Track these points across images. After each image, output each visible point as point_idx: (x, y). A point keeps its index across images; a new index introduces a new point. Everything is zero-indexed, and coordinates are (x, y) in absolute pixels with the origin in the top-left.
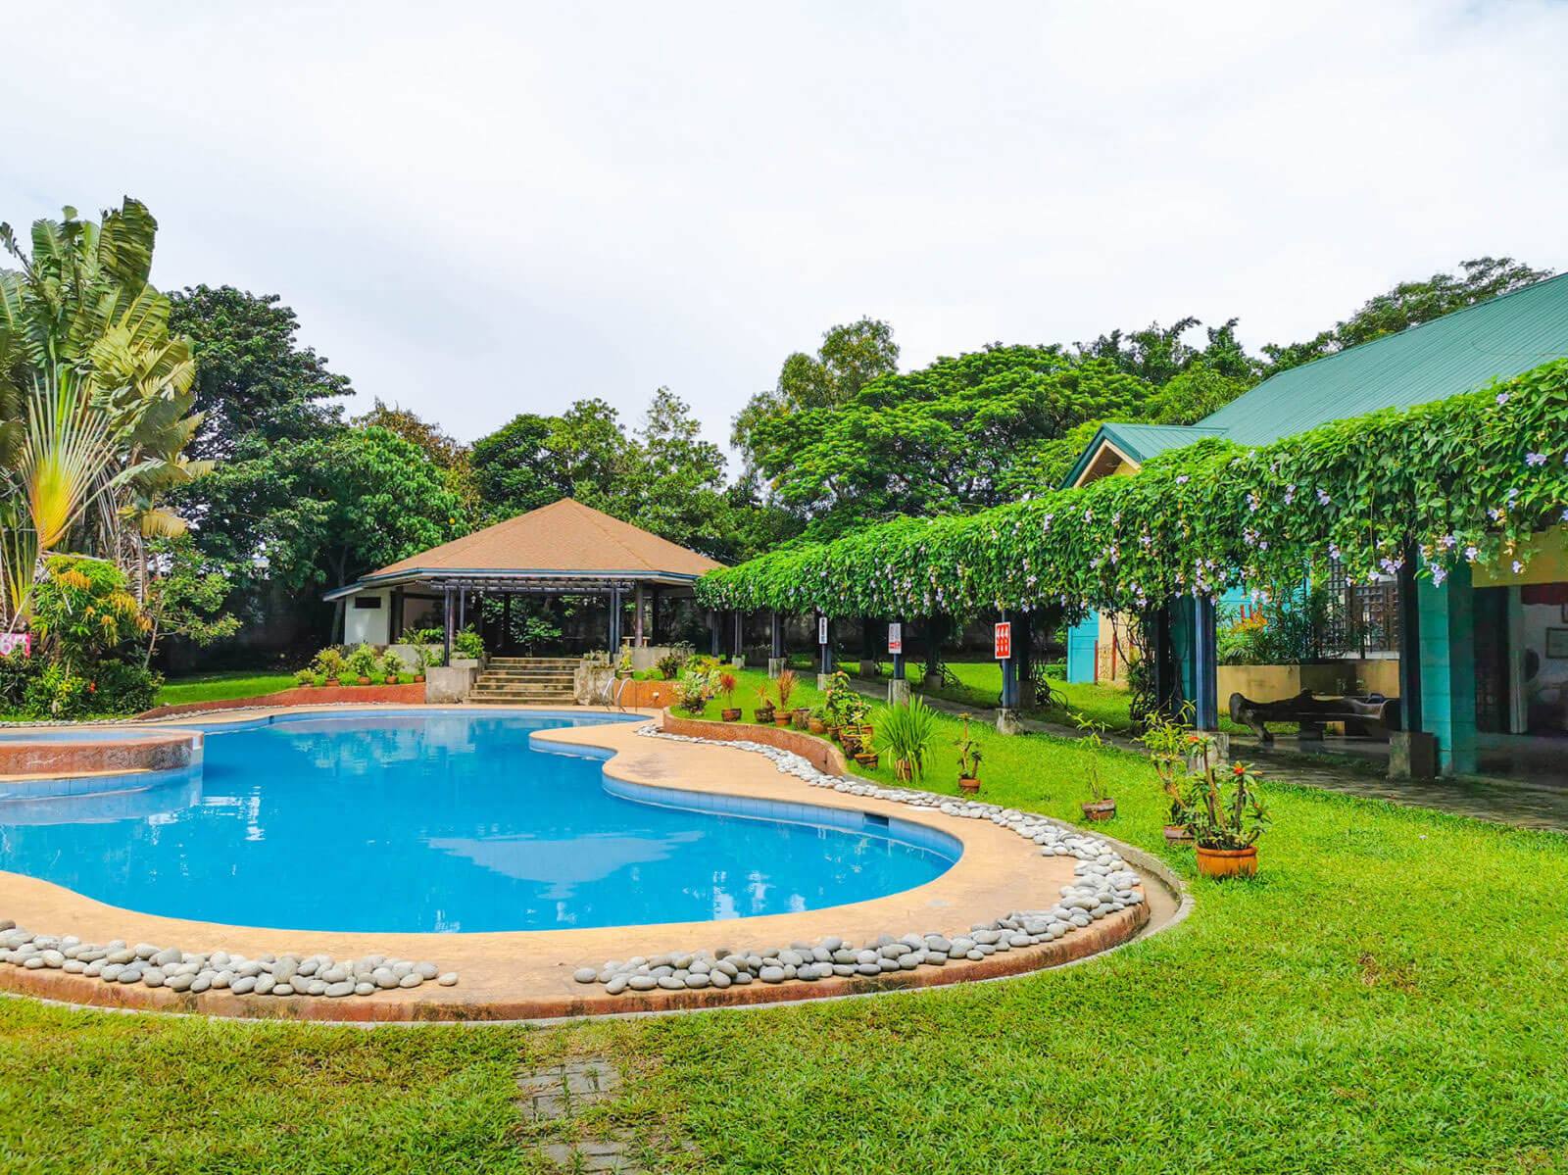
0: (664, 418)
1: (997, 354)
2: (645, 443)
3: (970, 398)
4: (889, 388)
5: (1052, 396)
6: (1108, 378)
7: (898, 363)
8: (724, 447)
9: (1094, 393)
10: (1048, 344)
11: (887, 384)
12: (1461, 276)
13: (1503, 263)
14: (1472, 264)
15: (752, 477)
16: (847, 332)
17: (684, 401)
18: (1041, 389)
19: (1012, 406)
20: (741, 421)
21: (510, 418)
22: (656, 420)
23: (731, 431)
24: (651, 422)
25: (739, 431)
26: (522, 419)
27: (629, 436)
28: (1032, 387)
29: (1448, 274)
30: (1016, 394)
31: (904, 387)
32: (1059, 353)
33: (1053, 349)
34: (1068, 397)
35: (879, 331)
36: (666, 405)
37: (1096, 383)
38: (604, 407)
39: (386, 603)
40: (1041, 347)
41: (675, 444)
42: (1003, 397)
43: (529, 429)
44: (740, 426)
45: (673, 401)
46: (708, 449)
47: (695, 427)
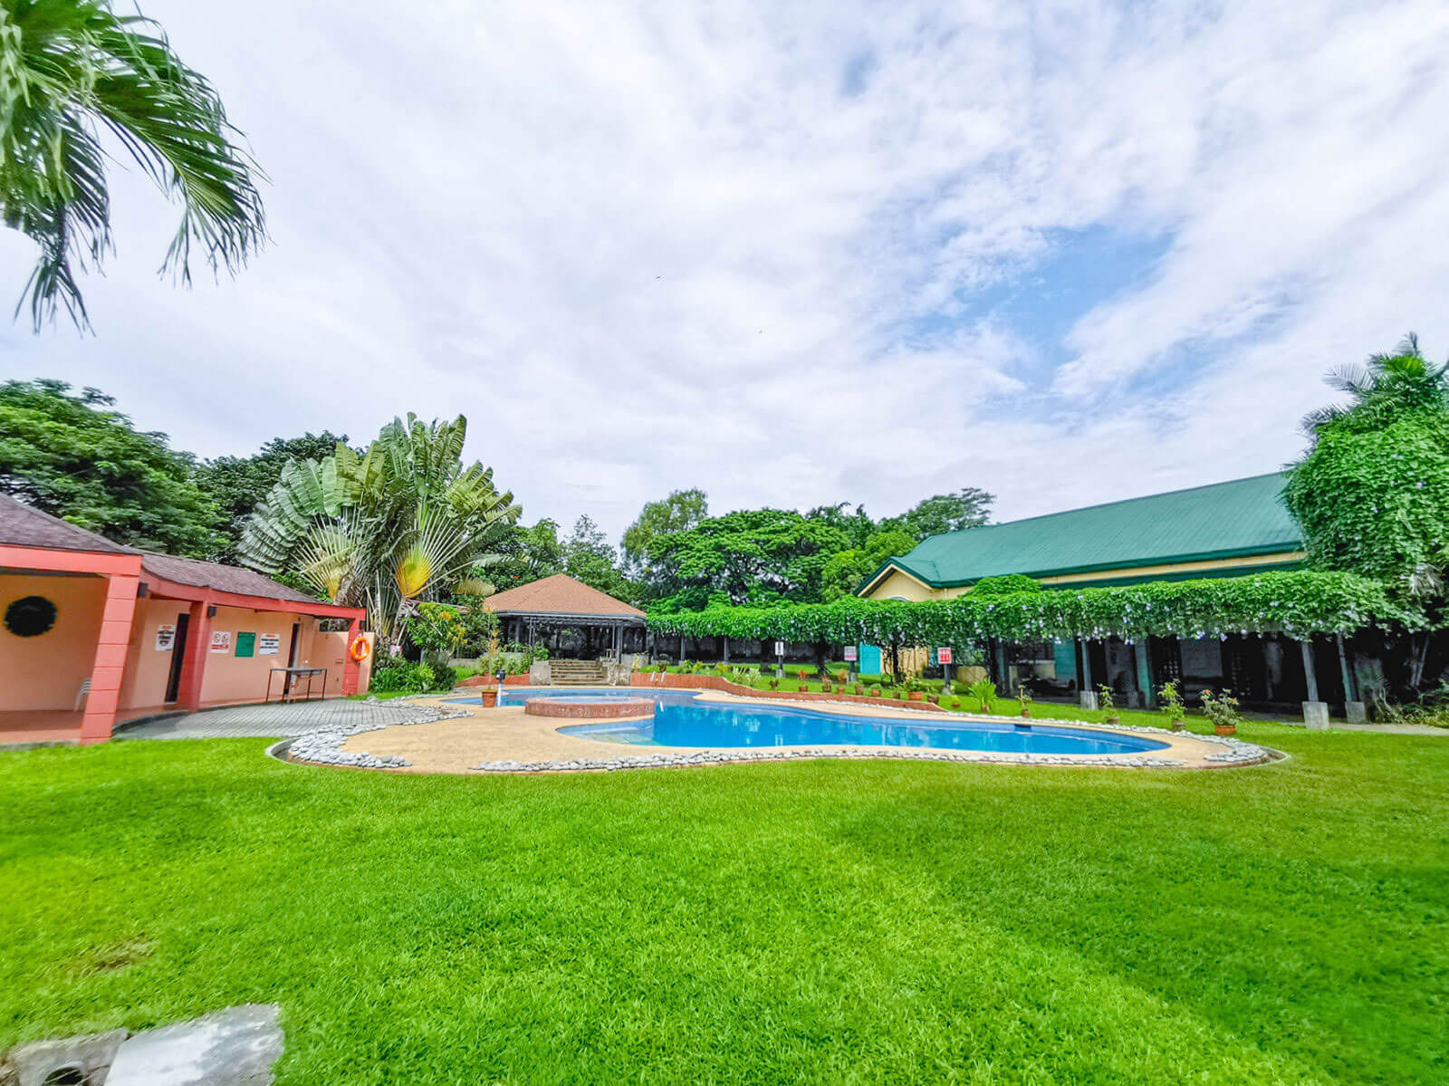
0: (583, 530)
2: (569, 543)
4: (715, 525)
5: (807, 536)
6: (824, 528)
7: (709, 512)
8: (616, 548)
10: (790, 510)
11: (713, 523)
12: (960, 494)
13: (977, 490)
14: (965, 490)
16: (683, 495)
17: (594, 523)
18: (803, 532)
19: (791, 540)
20: (625, 536)
22: (578, 531)
23: (620, 540)
24: (574, 533)
25: (624, 541)
27: (562, 538)
30: (791, 534)
31: (723, 525)
35: (700, 496)
36: (585, 522)
38: (552, 522)
41: (587, 544)
45: (588, 521)
46: (607, 548)
47: (601, 536)
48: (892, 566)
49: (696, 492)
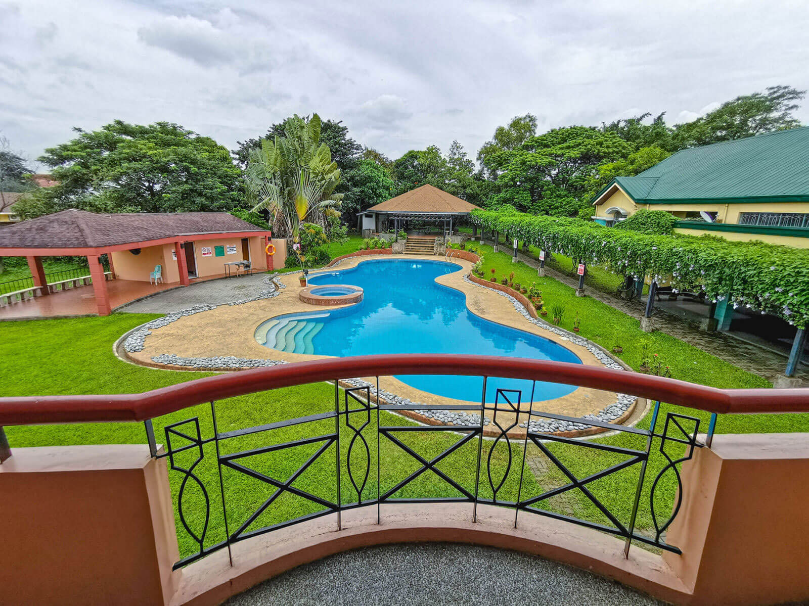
0: (455, 151)
1: (573, 130)
2: (448, 159)
3: (562, 148)
4: (533, 143)
5: (593, 149)
6: (614, 140)
7: (536, 131)
8: (474, 161)
9: (608, 147)
10: (593, 126)
11: (533, 141)
12: (766, 93)
13: (785, 88)
15: (483, 170)
16: (520, 119)
17: (462, 145)
18: (589, 147)
19: (578, 154)
20: (480, 152)
21: (406, 152)
22: (452, 152)
23: (477, 155)
24: (450, 153)
25: (480, 156)
26: (410, 152)
27: (443, 157)
28: (586, 146)
29: (759, 93)
30: (580, 149)
31: (539, 142)
32: (597, 129)
33: (594, 128)
34: (599, 150)
35: (532, 119)
36: (456, 146)
37: (609, 143)
38: (436, 148)
39: (374, 216)
40: (590, 127)
41: (458, 159)
42: (575, 149)
43: (412, 156)
44: (480, 154)
45: (458, 145)
46: (469, 162)
47: (465, 154)
48: (615, 184)
49: (529, 117)
